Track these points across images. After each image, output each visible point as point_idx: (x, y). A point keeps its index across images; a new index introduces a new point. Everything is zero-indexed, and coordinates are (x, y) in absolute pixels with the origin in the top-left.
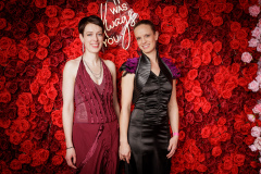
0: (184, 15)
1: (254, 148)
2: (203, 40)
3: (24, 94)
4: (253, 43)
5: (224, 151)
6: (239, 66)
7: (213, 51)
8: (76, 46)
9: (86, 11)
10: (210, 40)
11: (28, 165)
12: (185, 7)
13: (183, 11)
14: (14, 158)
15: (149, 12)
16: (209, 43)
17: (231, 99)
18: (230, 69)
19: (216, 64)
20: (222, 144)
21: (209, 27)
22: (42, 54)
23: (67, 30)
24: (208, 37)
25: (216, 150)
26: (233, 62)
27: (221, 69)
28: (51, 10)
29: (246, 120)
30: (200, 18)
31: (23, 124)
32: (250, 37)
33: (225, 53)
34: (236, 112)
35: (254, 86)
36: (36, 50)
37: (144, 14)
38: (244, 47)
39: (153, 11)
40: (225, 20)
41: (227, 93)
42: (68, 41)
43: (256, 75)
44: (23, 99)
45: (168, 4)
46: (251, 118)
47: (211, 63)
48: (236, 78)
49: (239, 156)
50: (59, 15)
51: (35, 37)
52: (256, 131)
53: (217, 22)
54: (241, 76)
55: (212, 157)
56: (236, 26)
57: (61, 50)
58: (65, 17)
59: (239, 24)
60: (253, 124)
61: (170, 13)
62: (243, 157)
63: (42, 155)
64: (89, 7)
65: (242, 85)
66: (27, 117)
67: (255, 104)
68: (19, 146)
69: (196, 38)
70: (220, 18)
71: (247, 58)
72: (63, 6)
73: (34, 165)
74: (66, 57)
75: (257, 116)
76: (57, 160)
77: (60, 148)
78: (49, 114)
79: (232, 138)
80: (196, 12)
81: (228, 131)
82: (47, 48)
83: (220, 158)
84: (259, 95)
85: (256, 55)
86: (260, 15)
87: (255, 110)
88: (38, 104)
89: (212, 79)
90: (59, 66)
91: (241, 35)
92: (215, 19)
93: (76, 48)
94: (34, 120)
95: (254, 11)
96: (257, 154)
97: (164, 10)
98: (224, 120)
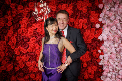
0: (71, 8)
1: (100, 64)
2: (79, 18)
3: (2, 41)
4: (100, 20)
5: (88, 65)
6: (94, 29)
7: (83, 23)
9: (28, 6)
11: (5, 71)
12: (71, 4)
13: (70, 6)
15: (56, 6)
16: (81, 20)
17: (91, 43)
18: (91, 31)
19: (85, 29)
20: (87, 62)
21: (82, 13)
22: (9, 24)
23: (20, 14)
24: (81, 17)
25: (85, 65)
26: (92, 28)
27: (87, 31)
28: (13, 5)
29: (97, 52)
30: (78, 9)
31: (2, 54)
32: (99, 17)
33: (89, 24)
34: (93, 49)
35: (100, 38)
36: (7, 22)
37: (53, 7)
38: (97, 22)
39: (58, 6)
40: (89, 10)
41: (90, 41)
42: (21, 19)
43: (101, 33)
45: (64, 3)
46: (99, 51)
47: (83, 28)
48: (93, 34)
49: (94, 67)
50: (16, 7)
51: (6, 17)
52: (101, 57)
53: (85, 11)
54: (95, 34)
55: (83, 67)
56: (93, 13)
57: (18, 22)
58: (19, 8)
59: (94, 12)
60: (100, 54)
61: (65, 7)
62: (96, 67)
63: (10, 67)
64: (30, 4)
65: (95, 37)
66: (4, 51)
67: (101, 45)
69: (76, 18)
70: (86, 9)
71: (98, 26)
72: (19, 4)
73: (7, 71)
74: (20, 25)
75: (102, 50)
76: (17, 69)
77: (18, 64)
78: (13, 49)
79: (91, 60)
80: (76, 6)
81: (90, 57)
82: (12, 21)
83: (86, 68)
84: (103, 41)
85: (102, 25)
86: (103, 8)
87: (101, 48)
88: (8, 45)
89: (83, 35)
90: (17, 29)
91: (95, 16)
92: (84, 9)
93: (24, 22)
94: (7, 52)
95: (100, 6)
96: (102, 66)
97: (62, 6)
98: (88, 52)
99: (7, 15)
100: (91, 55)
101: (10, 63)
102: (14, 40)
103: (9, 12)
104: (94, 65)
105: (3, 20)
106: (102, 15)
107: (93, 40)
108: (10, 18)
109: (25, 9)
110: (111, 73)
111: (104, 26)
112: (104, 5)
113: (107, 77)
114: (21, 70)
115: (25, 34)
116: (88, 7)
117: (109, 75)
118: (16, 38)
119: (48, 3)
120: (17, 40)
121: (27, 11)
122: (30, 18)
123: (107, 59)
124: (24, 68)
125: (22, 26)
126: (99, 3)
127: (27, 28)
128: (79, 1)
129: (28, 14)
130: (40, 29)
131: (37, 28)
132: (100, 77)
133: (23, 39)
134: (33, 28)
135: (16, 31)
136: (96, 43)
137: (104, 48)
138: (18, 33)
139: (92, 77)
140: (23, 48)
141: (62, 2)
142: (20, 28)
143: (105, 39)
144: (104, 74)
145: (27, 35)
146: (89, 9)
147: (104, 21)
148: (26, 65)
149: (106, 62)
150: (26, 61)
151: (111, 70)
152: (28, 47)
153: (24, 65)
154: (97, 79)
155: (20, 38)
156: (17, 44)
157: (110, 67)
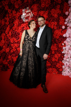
0: (47, 14)
1: (63, 52)
3: (3, 34)
4: (66, 23)
5: (55, 53)
6: (61, 30)
7: (54, 25)
8: (17, 21)
9: (19, 12)
10: (54, 22)
11: (5, 52)
12: (47, 12)
14: (1, 50)
15: (37, 12)
16: (53, 22)
17: (58, 39)
18: (59, 30)
19: (55, 29)
20: (55, 51)
21: (54, 18)
22: (7, 23)
23: (14, 17)
24: (53, 20)
25: (53, 52)
26: (60, 28)
27: (56, 30)
28: (9, 11)
29: (62, 45)
30: (51, 15)
31: (3, 41)
32: (65, 21)
33: (58, 26)
34: (59, 43)
35: (64, 35)
36: (6, 22)
37: (35, 13)
38: (63, 24)
39: (38, 12)
41: (58, 37)
42: (15, 20)
43: (66, 32)
44: (3, 35)
45: (42, 10)
46: (63, 44)
47: (54, 28)
48: (60, 33)
49: (59, 54)
50: (12, 12)
52: (64, 48)
53: (56, 16)
54: (62, 33)
55: (52, 54)
56: (61, 18)
57: (13, 22)
58: (13, 13)
59: (62, 17)
60: (63, 46)
61: (43, 13)
62: (60, 55)
63: (8, 50)
64: (20, 10)
65: (62, 35)
66: (4, 40)
67: (65, 40)
68: (2, 47)
69: (50, 21)
70: (57, 15)
71: (63, 27)
72: (13, 10)
74: (14, 24)
75: (65, 44)
76: (12, 51)
77: (12, 48)
78: (10, 39)
79: (58, 50)
80: (50, 13)
81: (57, 47)
82: (9, 22)
83: (54, 54)
84: (66, 38)
85: (66, 27)
86: (69, 15)
87: (64, 42)
88: (7, 37)
89: (53, 33)
90: (12, 27)
91: (63, 21)
92: (56, 15)
93: (16, 22)
94: (6, 41)
95: (67, 13)
96: (64, 54)
97: (41, 12)
98: (56, 45)
99: (6, 17)
100: (58, 47)
101: (8, 48)
102: (10, 34)
103: (8, 15)
104: (59, 53)
105: (4, 20)
106: (67, 20)
107: (60, 37)
108: (7, 19)
109: (17, 14)
110: (69, 59)
111: (68, 28)
112: (69, 13)
113: (66, 61)
114: (14, 52)
115: (17, 30)
116: (58, 14)
117: (68, 60)
118: (11, 32)
119: (32, 10)
120: (12, 34)
121: (18, 15)
122: (20, 20)
123: (67, 49)
124: (16, 51)
125: (15, 25)
126: (66, 11)
127: (18, 26)
128: (53, 10)
129: (19, 17)
130: (26, 28)
131: (24, 27)
132: (62, 61)
133: (15, 33)
134: (22, 26)
135: (11, 28)
136: (62, 39)
137: (66, 42)
138: (12, 29)
139: (57, 60)
140: (16, 39)
141: (41, 9)
142: (14, 26)
143: (68, 36)
144: (65, 59)
145: (18, 31)
146: (59, 15)
147: (68, 25)
148: (17, 50)
149: (66, 52)
150: (17, 47)
151: (69, 57)
152: (19, 39)
153: (16, 50)
154: (60, 62)
155: (14, 32)
156: (12, 36)
157: (69, 55)
